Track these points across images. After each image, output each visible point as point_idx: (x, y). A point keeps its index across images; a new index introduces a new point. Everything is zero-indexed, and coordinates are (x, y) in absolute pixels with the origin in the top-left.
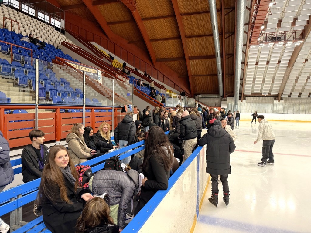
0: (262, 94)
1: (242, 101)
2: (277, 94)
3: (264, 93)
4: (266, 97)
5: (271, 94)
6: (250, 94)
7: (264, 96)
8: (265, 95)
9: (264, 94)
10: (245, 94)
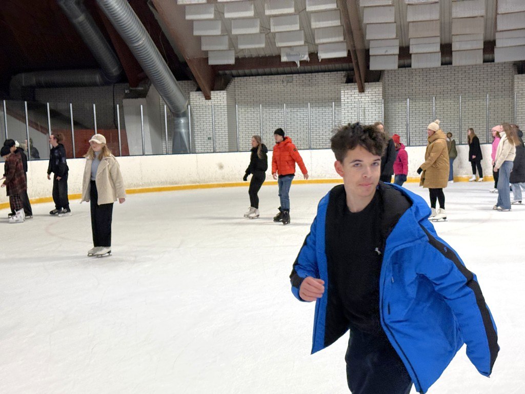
0: (284, 59)
1: (208, 97)
2: (344, 54)
3: (288, 55)
5: (322, 56)
6: (232, 61)
7: (291, 70)
8: (294, 63)
9: (291, 59)
10: (212, 62)
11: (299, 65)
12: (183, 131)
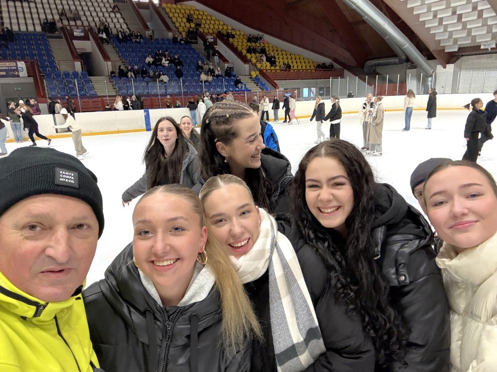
0: (482, 47)
1: (445, 67)
3: (484, 45)
4: (490, 53)
6: (456, 50)
7: (486, 52)
8: (487, 49)
9: (486, 47)
10: (446, 51)
11: (490, 50)
12: (429, 84)
